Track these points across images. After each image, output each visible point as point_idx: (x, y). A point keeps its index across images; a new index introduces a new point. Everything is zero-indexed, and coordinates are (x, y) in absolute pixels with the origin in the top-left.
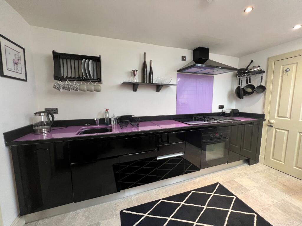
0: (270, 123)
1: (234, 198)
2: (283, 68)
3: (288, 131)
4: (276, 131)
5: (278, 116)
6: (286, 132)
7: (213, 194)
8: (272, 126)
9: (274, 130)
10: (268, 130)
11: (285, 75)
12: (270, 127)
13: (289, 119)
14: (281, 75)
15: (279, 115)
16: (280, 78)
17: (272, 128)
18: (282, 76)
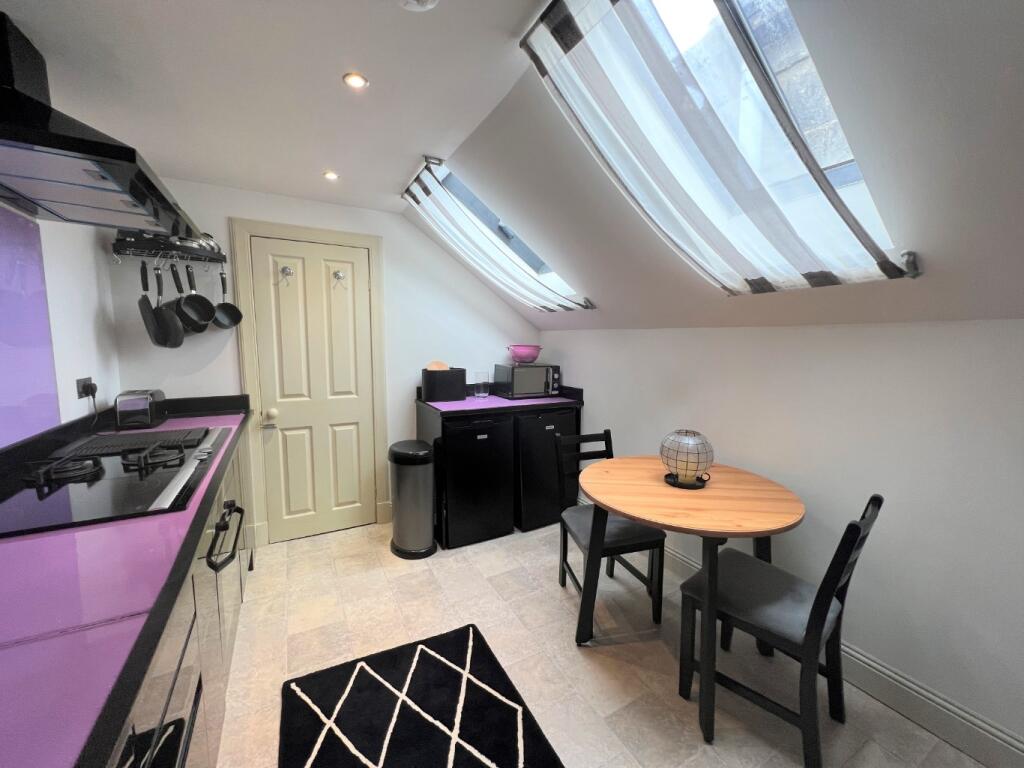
0: (269, 417)
1: (362, 668)
2: (276, 264)
3: (310, 428)
4: (285, 438)
5: (283, 396)
6: (306, 432)
7: (330, 723)
8: (273, 427)
9: (280, 433)
10: (265, 441)
11: (283, 284)
12: (268, 431)
13: (308, 399)
14: (272, 281)
15: (286, 393)
16: (272, 288)
17: (274, 431)
18: (276, 285)
